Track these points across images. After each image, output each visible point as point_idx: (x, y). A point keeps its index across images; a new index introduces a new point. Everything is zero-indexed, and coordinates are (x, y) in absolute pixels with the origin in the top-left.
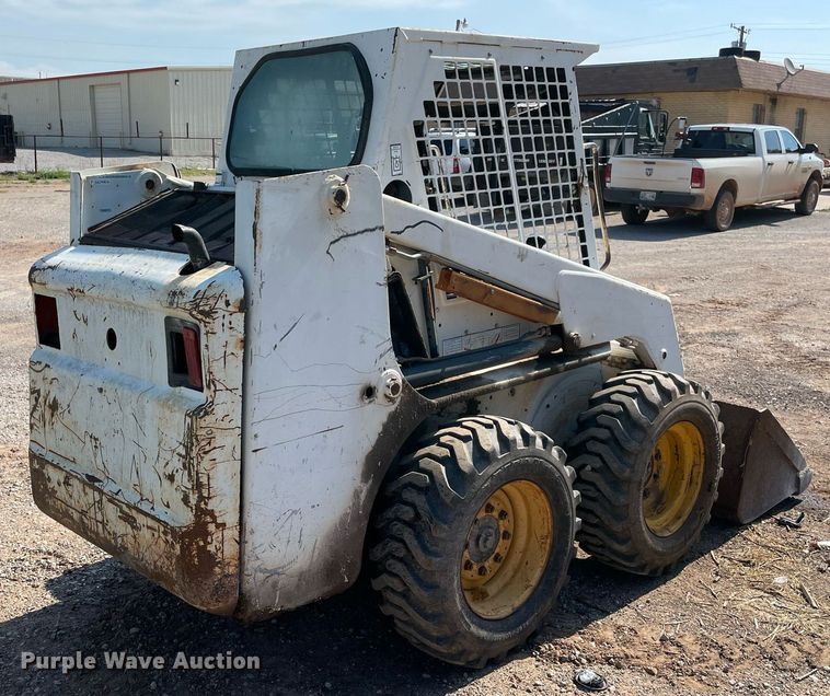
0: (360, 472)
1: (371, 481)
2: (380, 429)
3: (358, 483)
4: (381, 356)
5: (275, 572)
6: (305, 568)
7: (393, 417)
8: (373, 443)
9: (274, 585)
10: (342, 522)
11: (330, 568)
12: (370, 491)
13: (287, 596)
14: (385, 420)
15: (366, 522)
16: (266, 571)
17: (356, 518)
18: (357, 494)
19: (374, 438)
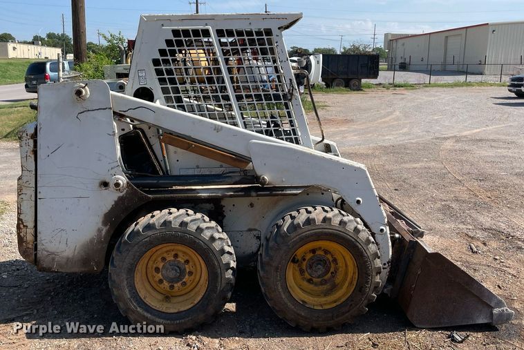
0: (101, 220)
1: (108, 227)
2: (113, 203)
3: (100, 225)
4: (112, 168)
5: (53, 253)
6: (71, 256)
7: (121, 199)
8: (109, 209)
9: (53, 259)
10: (91, 241)
11: (85, 260)
12: (108, 231)
13: (60, 265)
14: (116, 199)
15: (106, 245)
16: (48, 251)
17: (100, 242)
18: (99, 231)
19: (109, 207)
